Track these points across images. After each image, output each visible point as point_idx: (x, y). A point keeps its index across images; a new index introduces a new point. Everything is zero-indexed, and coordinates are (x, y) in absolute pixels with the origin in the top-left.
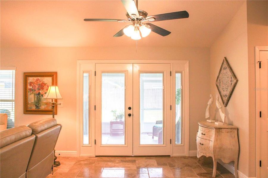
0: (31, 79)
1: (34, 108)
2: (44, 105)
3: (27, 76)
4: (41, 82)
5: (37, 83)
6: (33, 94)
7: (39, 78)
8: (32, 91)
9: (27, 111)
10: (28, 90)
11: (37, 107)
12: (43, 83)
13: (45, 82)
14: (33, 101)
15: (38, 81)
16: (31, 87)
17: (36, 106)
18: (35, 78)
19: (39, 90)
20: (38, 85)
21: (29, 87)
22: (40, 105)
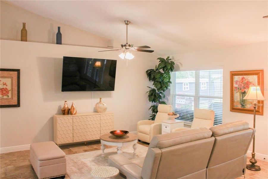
0: (236, 78)
1: (239, 106)
2: (250, 104)
3: (233, 74)
4: (247, 81)
5: (242, 81)
6: (239, 93)
7: (245, 76)
8: (238, 90)
9: (233, 109)
10: (234, 89)
11: (243, 106)
12: (248, 82)
13: (251, 81)
14: (239, 100)
15: (244, 80)
16: (237, 86)
17: (241, 104)
18: (241, 77)
19: (245, 88)
20: (243, 83)
21: (235, 85)
22: (245, 104)
